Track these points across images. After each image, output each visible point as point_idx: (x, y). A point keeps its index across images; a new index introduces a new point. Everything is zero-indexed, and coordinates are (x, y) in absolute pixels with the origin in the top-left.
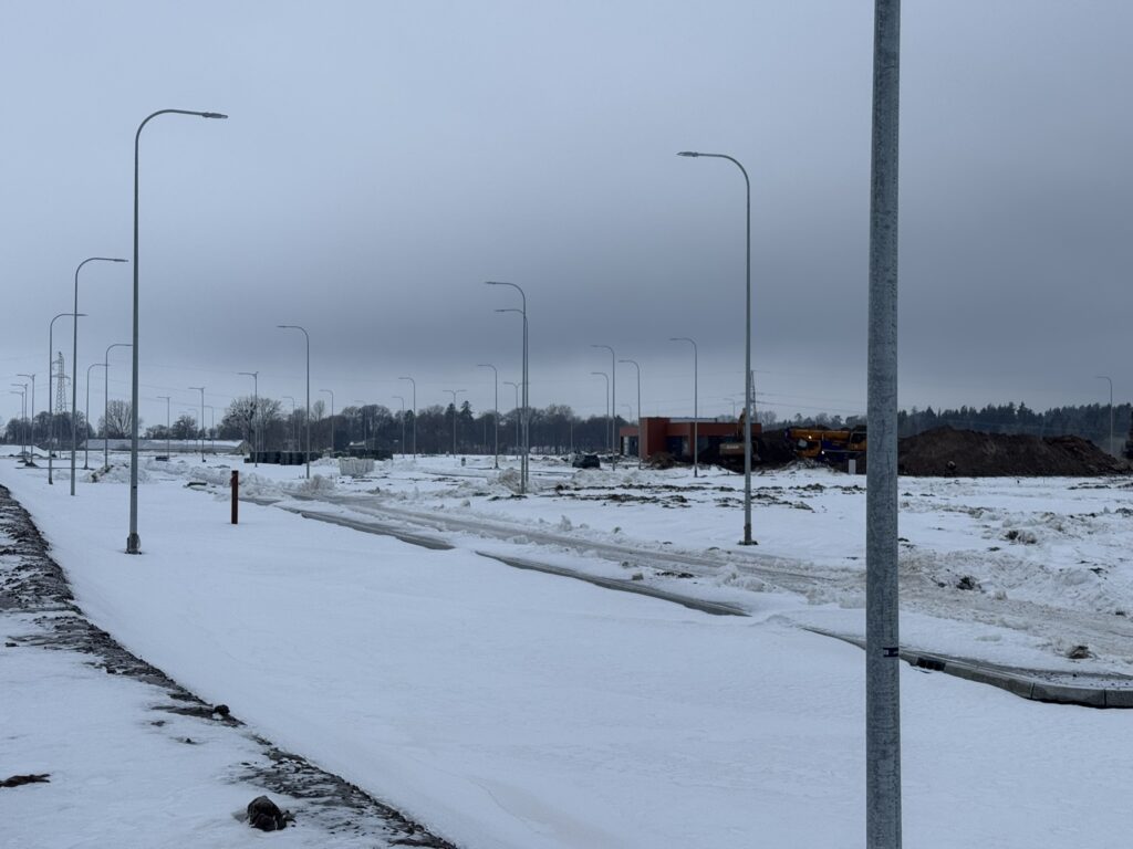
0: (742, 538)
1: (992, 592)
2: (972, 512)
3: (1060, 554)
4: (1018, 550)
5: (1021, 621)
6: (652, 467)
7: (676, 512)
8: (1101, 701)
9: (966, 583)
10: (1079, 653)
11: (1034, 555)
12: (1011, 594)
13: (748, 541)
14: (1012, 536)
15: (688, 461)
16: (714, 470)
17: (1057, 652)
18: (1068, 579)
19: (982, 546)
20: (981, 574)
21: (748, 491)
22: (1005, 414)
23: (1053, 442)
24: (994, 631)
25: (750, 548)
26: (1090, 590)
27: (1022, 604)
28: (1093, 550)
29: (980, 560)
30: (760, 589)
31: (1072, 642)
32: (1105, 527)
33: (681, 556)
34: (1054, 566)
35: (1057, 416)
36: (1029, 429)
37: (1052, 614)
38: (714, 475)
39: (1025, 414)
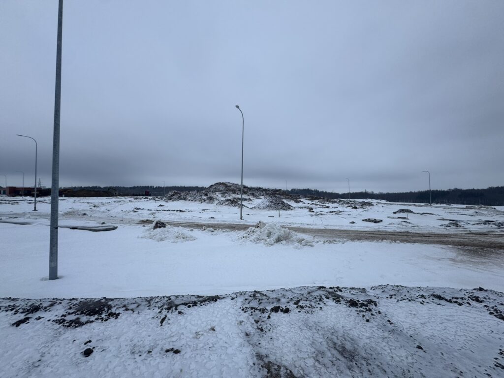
0: (34, 209)
1: (89, 215)
2: (88, 203)
3: (103, 209)
4: (95, 208)
5: (93, 219)
6: (10, 196)
7: (16, 205)
8: (106, 230)
9: (84, 214)
10: (103, 223)
11: (98, 209)
12: (93, 215)
13: (35, 210)
14: (94, 206)
15: (21, 195)
16: (28, 197)
17: (99, 223)
18: (103, 212)
19: (88, 208)
20: (87, 213)
21: (35, 201)
22: (96, 187)
23: (104, 192)
24: (88, 221)
25: (36, 211)
26: (107, 214)
27: (95, 217)
28: (109, 208)
29: (88, 210)
30: (37, 219)
31: (102, 222)
32: (111, 204)
33: (15, 214)
34: (101, 211)
35: (105, 188)
36: (100, 189)
37: (100, 218)
38: (28, 198)
39: (99, 187)
